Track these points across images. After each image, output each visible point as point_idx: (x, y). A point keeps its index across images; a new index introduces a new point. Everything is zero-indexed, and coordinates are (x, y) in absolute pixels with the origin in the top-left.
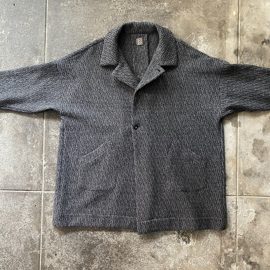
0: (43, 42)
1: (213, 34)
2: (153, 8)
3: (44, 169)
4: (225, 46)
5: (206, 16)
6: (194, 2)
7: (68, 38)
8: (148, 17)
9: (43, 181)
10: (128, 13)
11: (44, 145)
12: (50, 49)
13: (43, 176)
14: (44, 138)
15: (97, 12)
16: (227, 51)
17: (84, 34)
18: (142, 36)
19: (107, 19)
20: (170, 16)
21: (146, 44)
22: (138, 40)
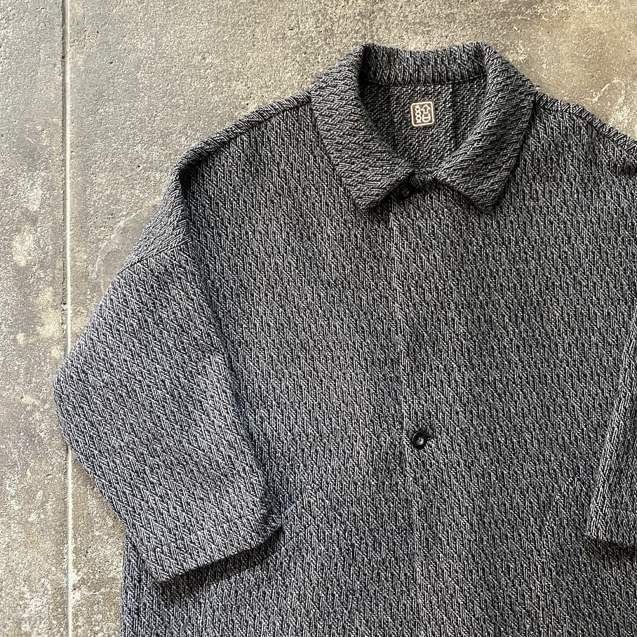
0: (54, 120)
3: (71, 603)
7: (150, 104)
10: (375, 8)
11: (70, 513)
12: (83, 143)
13: (71, 627)
14: (70, 486)
17: (211, 85)
18: (431, 94)
19: (296, 29)
20: (530, 17)
21: (447, 122)
22: (418, 109)
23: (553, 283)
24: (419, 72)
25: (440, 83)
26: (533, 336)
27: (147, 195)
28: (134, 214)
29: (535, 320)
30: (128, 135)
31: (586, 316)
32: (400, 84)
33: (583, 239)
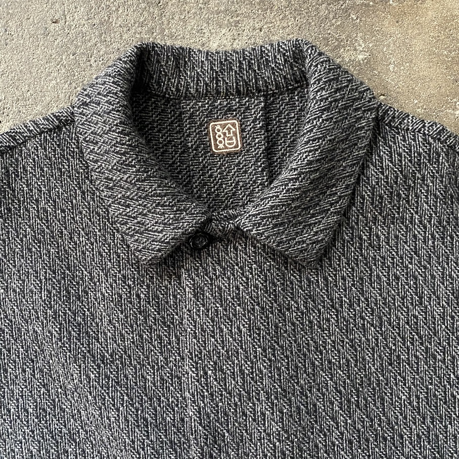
18: (235, 110)
21: (258, 148)
22: (219, 131)
23: (398, 357)
24: (218, 81)
25: (247, 95)
26: (371, 426)
29: (375, 405)
31: (441, 400)
32: (194, 97)
33: (439, 299)
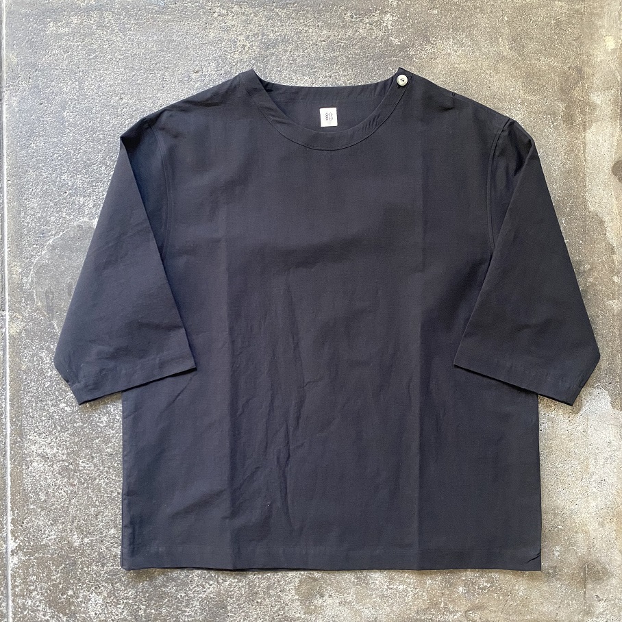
1: (544, 113)
2: (350, 32)
3: (11, 566)
4: (584, 151)
5: (520, 55)
6: (482, 11)
7: (75, 139)
8: (333, 61)
9: (10, 602)
10: (268, 51)
11: (9, 489)
12: (17, 175)
13: (10, 587)
14: (9, 466)
15: (168, 49)
16: (589, 165)
17: (127, 122)
19: (200, 73)
20: (404, 59)
27: (72, 217)
28: (61, 233)
30: (56, 166)
